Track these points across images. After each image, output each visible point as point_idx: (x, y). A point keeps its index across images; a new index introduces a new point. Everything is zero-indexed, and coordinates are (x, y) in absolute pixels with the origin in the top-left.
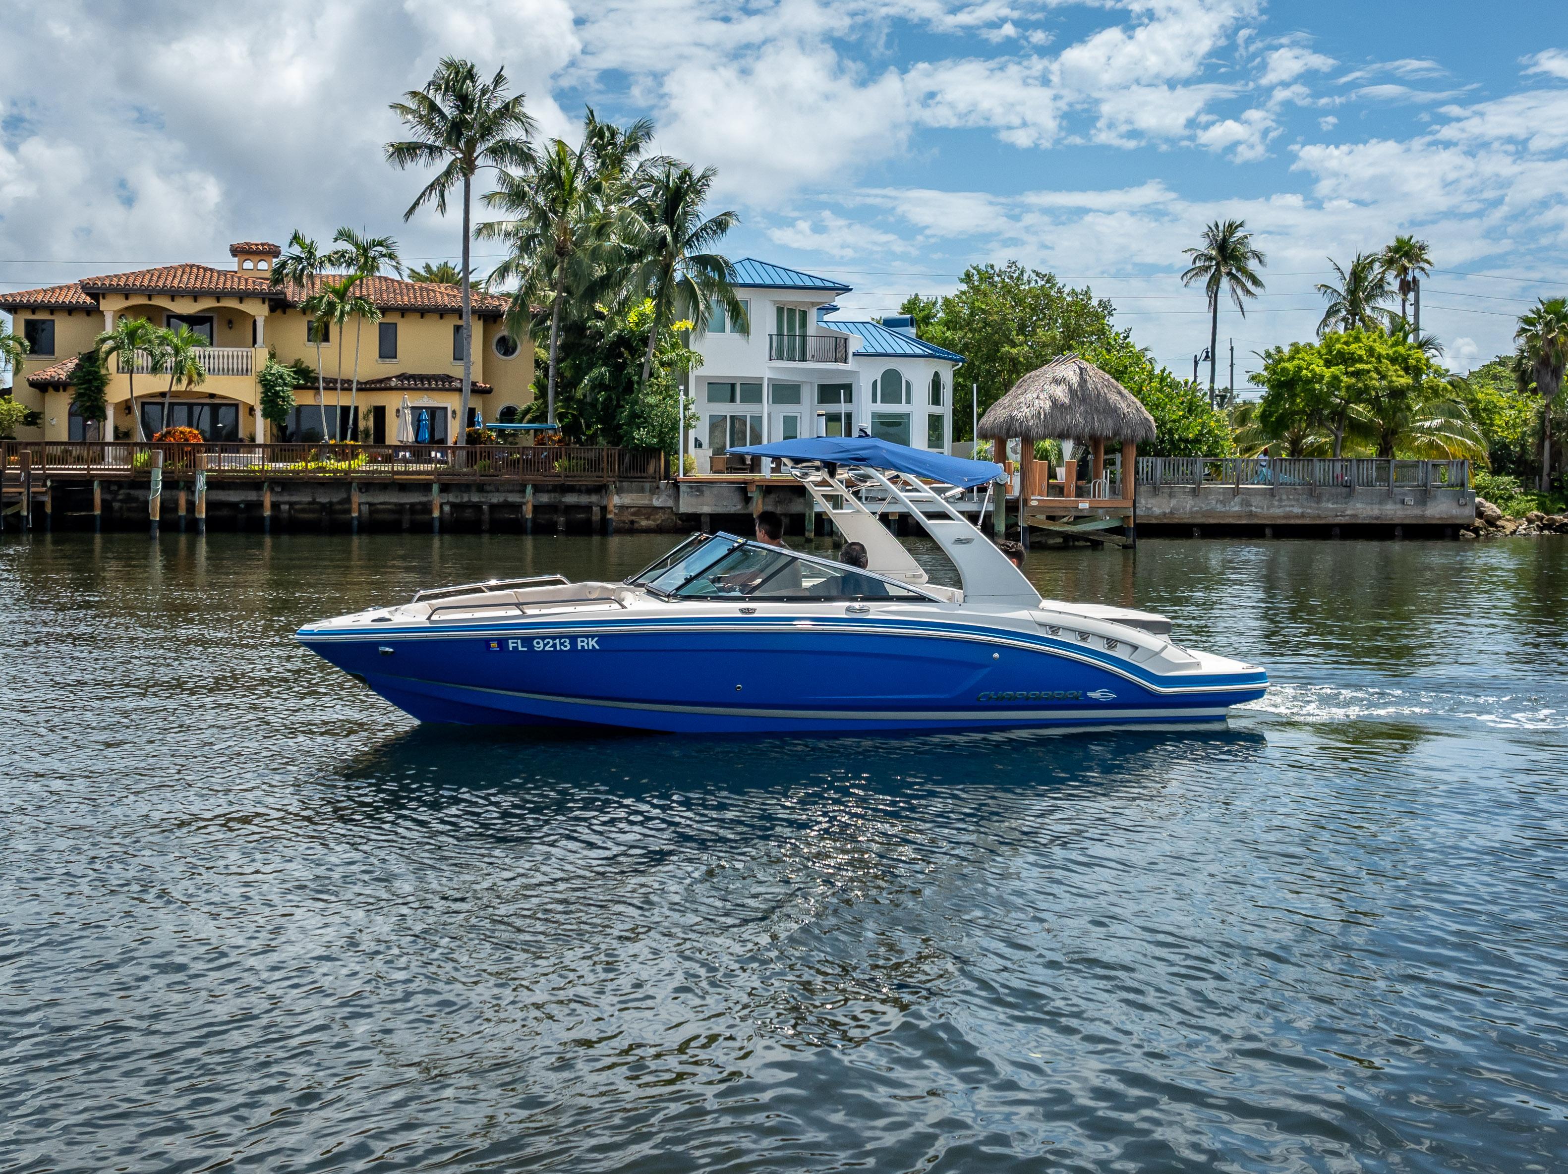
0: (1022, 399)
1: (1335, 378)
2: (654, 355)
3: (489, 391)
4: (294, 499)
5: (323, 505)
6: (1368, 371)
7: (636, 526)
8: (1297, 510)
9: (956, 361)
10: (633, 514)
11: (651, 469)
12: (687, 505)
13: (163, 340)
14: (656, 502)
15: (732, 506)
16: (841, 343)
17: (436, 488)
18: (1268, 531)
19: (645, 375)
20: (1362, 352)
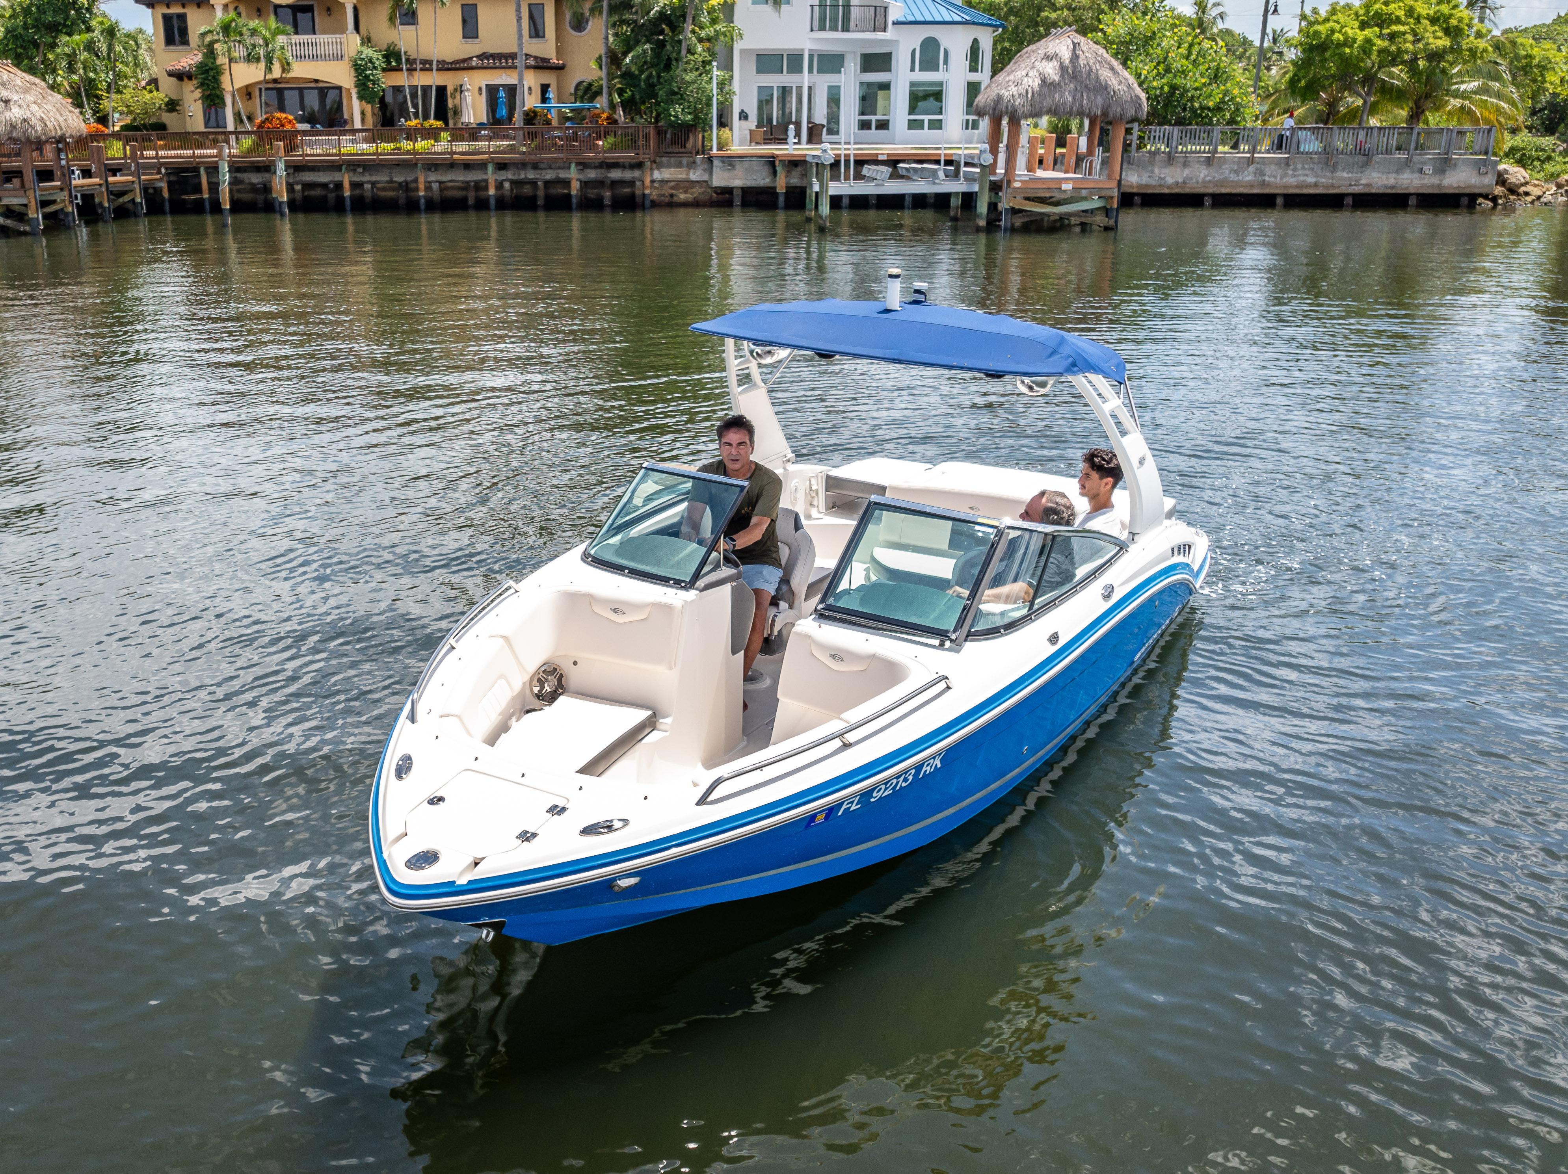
0: (1012, 77)
1: (1368, 41)
2: (693, 32)
3: (560, 68)
4: (374, 178)
5: (400, 184)
6: (1404, 33)
7: (675, 199)
8: (1311, 180)
9: (996, 27)
10: (672, 188)
11: (690, 144)
12: (720, 178)
13: (254, 32)
14: (694, 176)
15: (760, 179)
16: (880, 11)
17: (490, 168)
18: (1279, 201)
19: (684, 52)
20: (1401, 13)
